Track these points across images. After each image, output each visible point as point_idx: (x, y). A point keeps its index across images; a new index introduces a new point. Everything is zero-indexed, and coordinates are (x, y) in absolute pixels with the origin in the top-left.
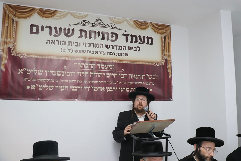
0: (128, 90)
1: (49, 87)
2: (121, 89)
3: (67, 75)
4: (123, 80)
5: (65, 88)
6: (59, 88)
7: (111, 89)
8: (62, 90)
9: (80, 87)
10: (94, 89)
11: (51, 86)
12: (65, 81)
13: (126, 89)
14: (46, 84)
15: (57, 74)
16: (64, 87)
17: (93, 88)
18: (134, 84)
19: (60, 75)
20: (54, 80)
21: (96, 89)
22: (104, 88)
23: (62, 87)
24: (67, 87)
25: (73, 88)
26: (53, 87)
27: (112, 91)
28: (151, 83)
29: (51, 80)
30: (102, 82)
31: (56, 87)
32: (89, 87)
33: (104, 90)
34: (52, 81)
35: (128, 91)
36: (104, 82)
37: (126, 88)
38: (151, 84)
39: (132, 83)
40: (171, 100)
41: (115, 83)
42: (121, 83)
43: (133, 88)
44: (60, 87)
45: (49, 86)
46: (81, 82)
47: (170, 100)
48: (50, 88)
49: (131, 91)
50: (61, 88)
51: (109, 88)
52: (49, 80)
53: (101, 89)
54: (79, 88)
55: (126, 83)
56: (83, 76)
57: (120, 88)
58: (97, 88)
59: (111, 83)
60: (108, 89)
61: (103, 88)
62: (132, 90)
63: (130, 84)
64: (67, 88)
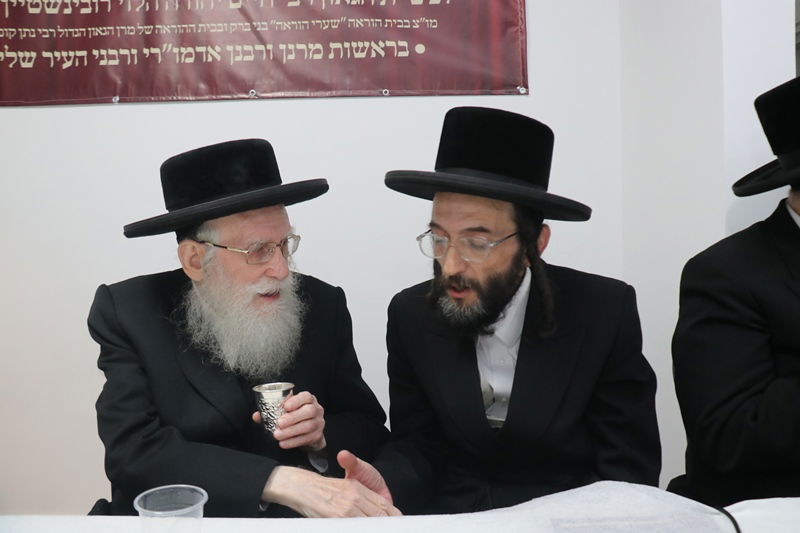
0: (317, 51)
1: (18, 58)
2: (289, 52)
3: (84, 11)
4: (294, 14)
5: (75, 57)
6: (55, 58)
7: (247, 53)
8: (67, 65)
9: (130, 50)
10: (180, 54)
11: (27, 54)
12: (75, 33)
13: (309, 50)
14: (6, 47)
15: (43, 9)
16: (72, 54)
17: (176, 50)
18: (342, 26)
19: (55, 11)
20: (37, 32)
21: (189, 55)
22: (218, 49)
23: (65, 54)
24: (84, 53)
25: (101, 57)
26: (34, 55)
27: (251, 58)
28: (423, 19)
29: (25, 30)
30: (213, 28)
31: (46, 54)
32: (161, 50)
33: (218, 58)
34: (27, 32)
35: (319, 57)
36: (219, 28)
37: (311, 46)
38: (423, 25)
39: (335, 23)
40: (522, 90)
41: (263, 26)
42: (287, 25)
43: (338, 45)
44: (57, 54)
45: (21, 54)
46: (131, 31)
47: (519, 93)
48: (24, 61)
49: (331, 56)
50: (62, 57)
51: (239, 48)
52: (18, 32)
53: (207, 52)
54: (126, 56)
55: (311, 24)
56: (138, 9)
57: (282, 47)
58: (190, 50)
59: (246, 27)
60: (236, 53)
61: (213, 48)
62: (337, 51)
63: (326, 27)
64: (81, 59)
